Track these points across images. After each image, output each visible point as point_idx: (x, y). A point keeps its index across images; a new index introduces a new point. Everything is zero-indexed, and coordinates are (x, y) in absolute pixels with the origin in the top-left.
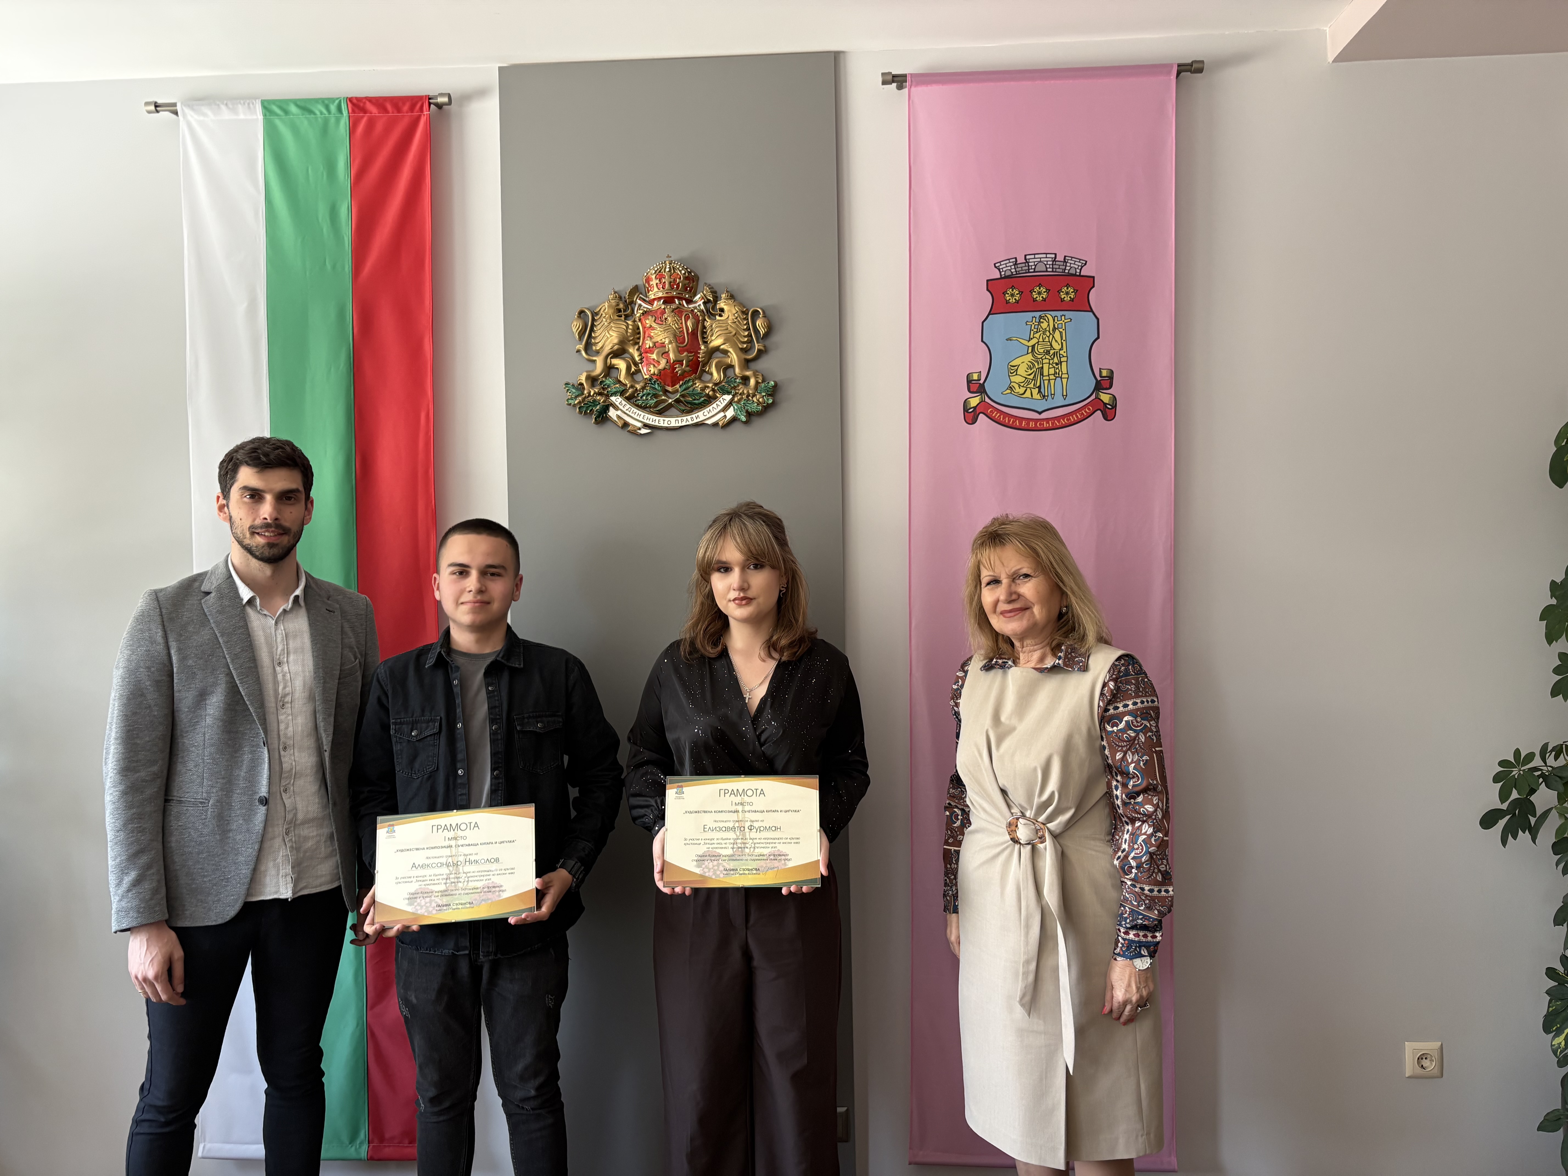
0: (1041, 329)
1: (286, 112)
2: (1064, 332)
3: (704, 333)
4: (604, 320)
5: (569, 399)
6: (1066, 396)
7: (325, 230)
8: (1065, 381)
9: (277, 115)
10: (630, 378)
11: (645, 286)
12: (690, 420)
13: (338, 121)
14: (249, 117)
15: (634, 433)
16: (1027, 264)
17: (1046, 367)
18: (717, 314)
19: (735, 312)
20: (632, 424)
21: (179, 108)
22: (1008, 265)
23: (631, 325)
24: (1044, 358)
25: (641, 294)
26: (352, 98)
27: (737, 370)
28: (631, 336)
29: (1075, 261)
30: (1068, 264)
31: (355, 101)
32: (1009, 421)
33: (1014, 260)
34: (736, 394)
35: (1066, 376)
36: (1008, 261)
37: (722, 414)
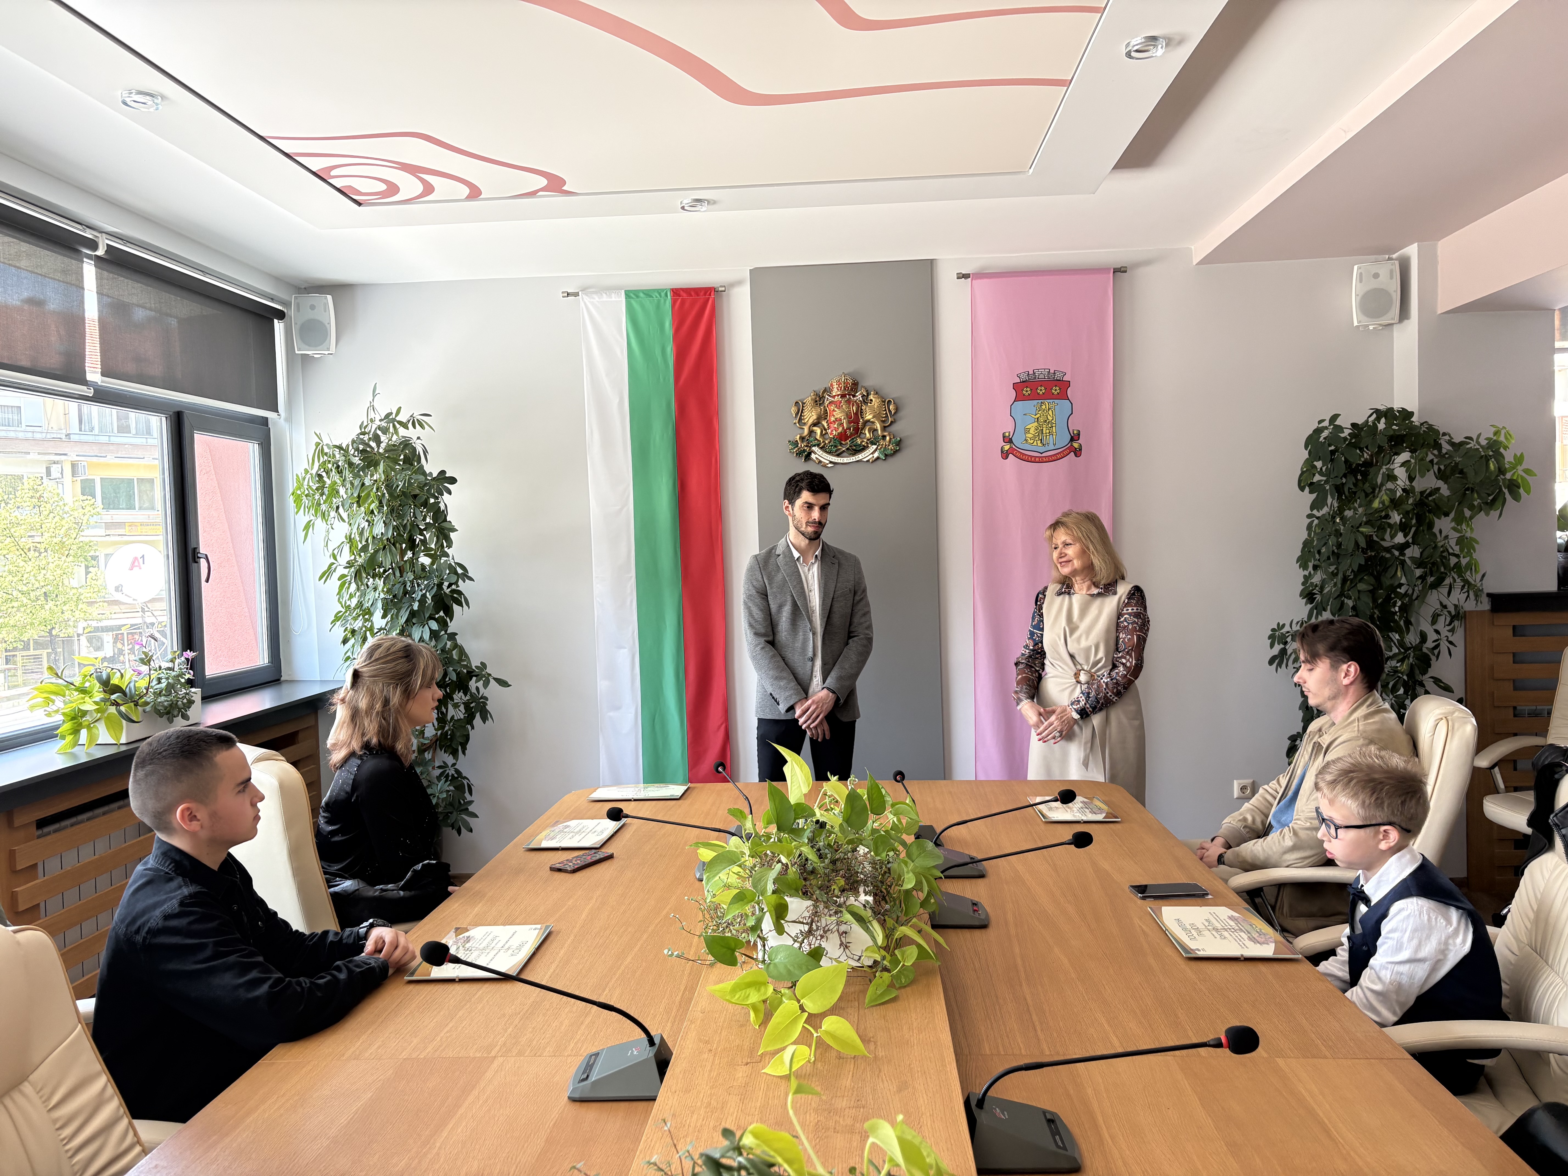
0: (1042, 409)
1: (638, 297)
2: (1054, 411)
3: (861, 412)
4: (808, 406)
5: (789, 448)
6: (1055, 444)
7: (659, 360)
8: (1054, 436)
9: (633, 298)
10: (822, 437)
11: (830, 389)
12: (854, 459)
13: (665, 301)
14: (618, 299)
15: (825, 466)
16: (1034, 374)
17: (1044, 429)
18: (869, 403)
19: (878, 401)
20: (823, 461)
21: (580, 295)
22: (1024, 375)
23: (823, 409)
24: (1043, 424)
25: (829, 393)
26: (673, 288)
27: (880, 432)
28: (823, 415)
29: (1060, 372)
30: (1057, 374)
31: (675, 290)
32: (1025, 458)
33: (1028, 372)
34: (879, 445)
35: (1055, 433)
36: (1024, 373)
37: (872, 456)
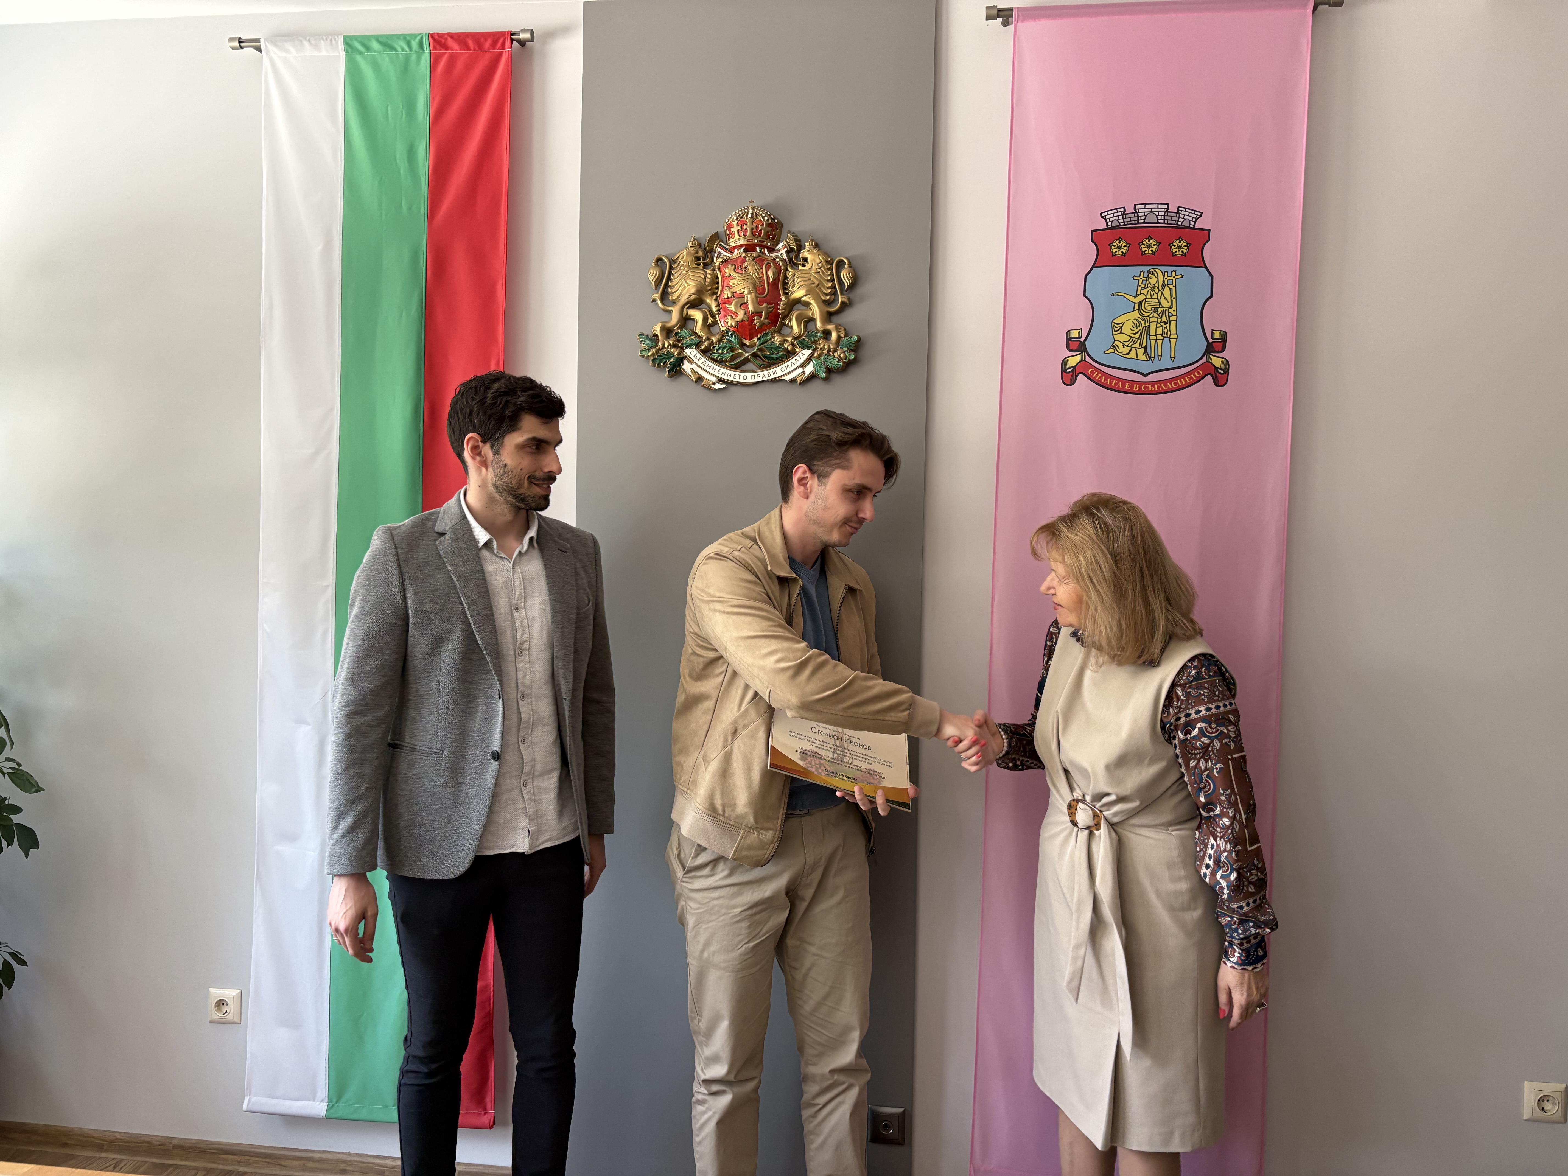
0: (1149, 285)
1: (368, 48)
2: (1174, 289)
3: (785, 283)
4: (682, 268)
5: (642, 350)
6: (1175, 358)
7: (402, 172)
8: (1173, 341)
9: (359, 52)
10: (706, 329)
11: (726, 233)
12: (766, 375)
13: (419, 57)
14: (331, 54)
15: (708, 388)
16: (1136, 215)
17: (1153, 326)
18: (800, 264)
19: (818, 261)
20: (706, 379)
21: (262, 44)
22: (1115, 215)
23: (710, 274)
24: (1151, 316)
25: (722, 242)
26: (434, 34)
27: (819, 324)
28: (709, 286)
29: (1190, 213)
30: (1182, 216)
31: (436, 37)
32: (1111, 383)
33: (1122, 209)
34: (816, 348)
35: (1175, 336)
36: (1115, 211)
37: (801, 370)
